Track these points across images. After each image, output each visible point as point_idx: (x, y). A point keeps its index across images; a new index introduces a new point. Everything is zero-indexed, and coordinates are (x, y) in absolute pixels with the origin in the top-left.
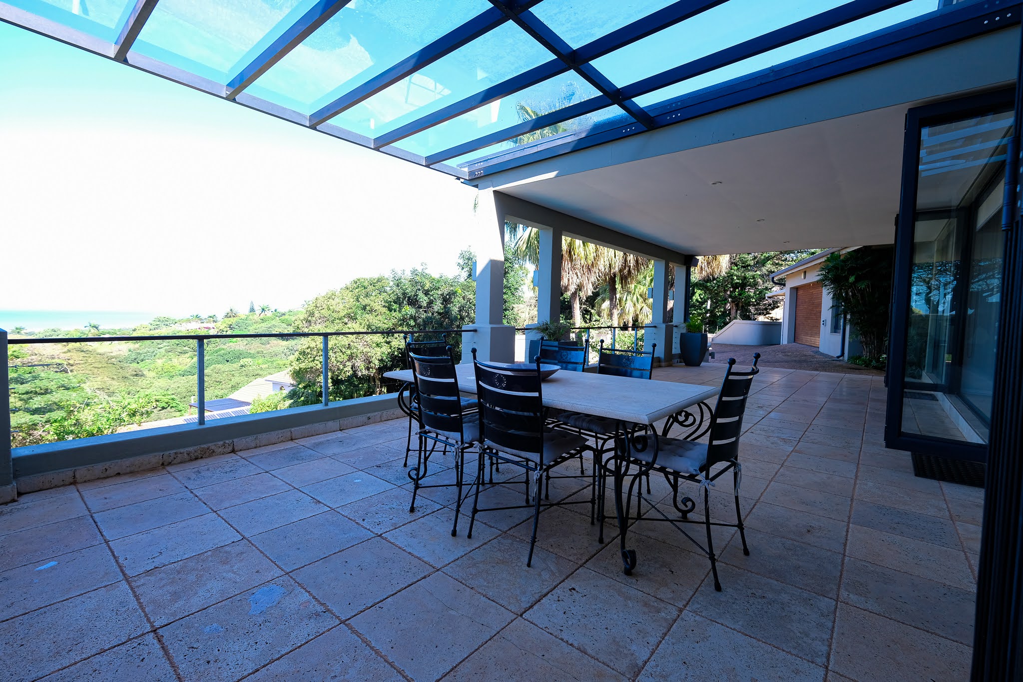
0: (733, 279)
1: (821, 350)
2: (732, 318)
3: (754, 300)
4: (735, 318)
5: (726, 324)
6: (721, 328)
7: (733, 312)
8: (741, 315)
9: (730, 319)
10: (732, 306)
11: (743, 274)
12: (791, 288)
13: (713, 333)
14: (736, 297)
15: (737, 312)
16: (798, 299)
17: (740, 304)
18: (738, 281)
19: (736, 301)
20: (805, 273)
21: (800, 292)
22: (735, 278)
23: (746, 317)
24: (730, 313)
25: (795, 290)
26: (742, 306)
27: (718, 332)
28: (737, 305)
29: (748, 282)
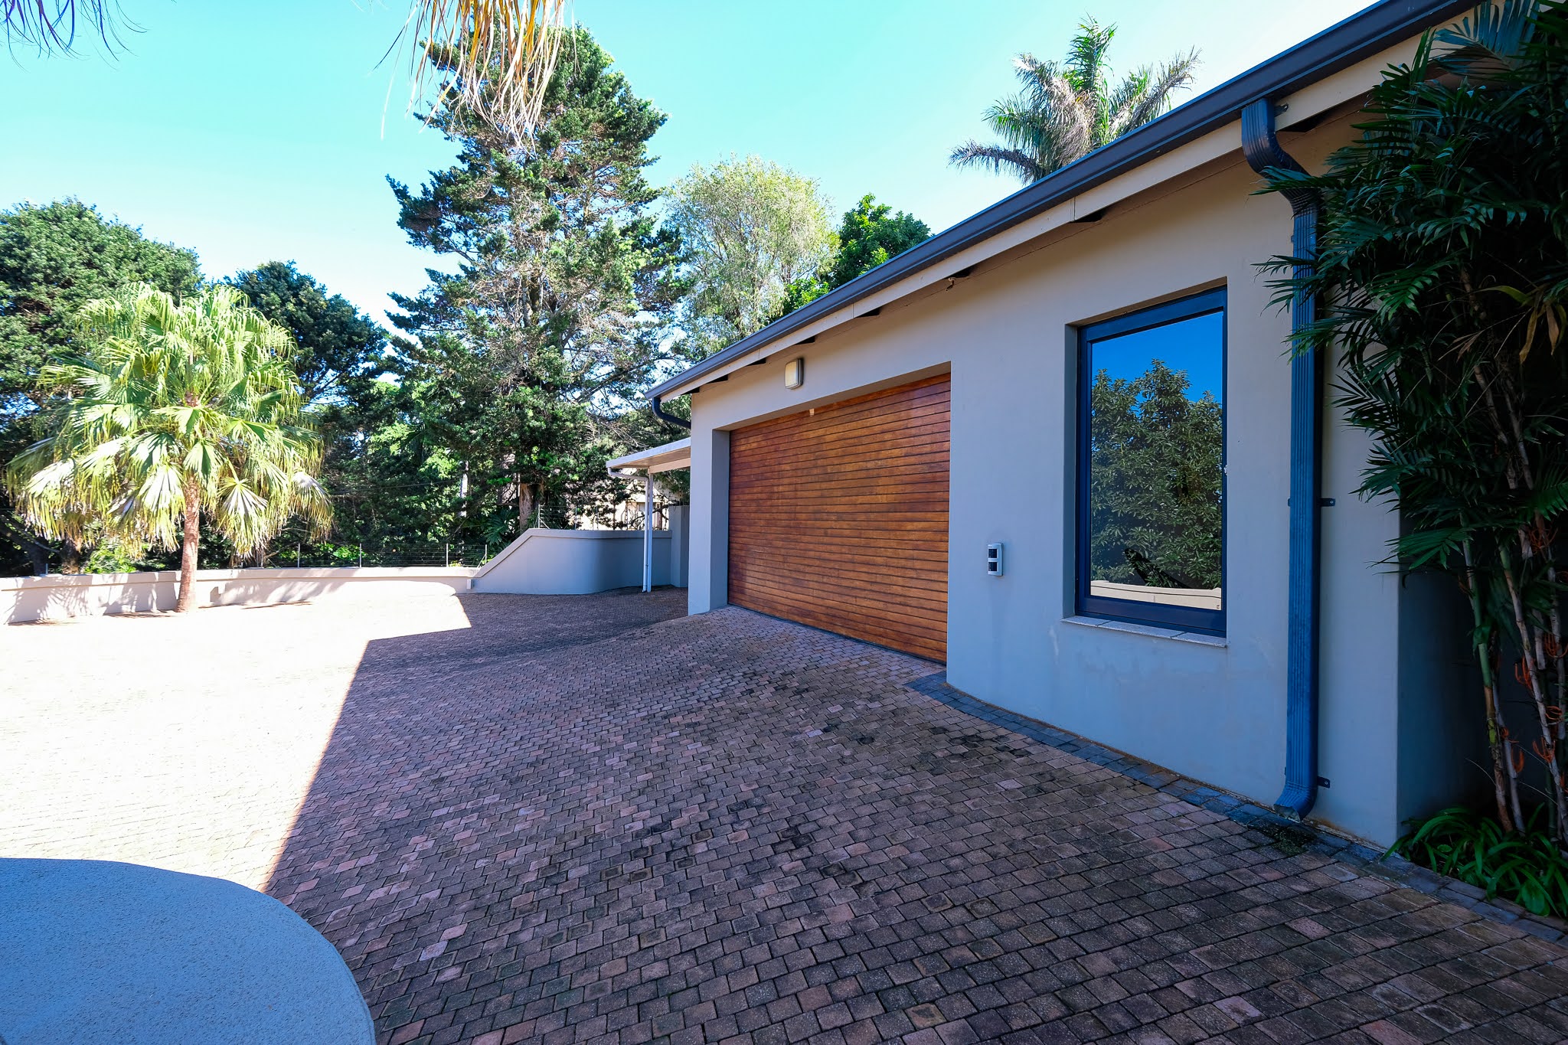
0: (523, 416)
1: (957, 676)
2: (523, 522)
3: (576, 477)
4: (532, 523)
5: (511, 538)
6: (496, 549)
7: (525, 507)
8: (545, 516)
9: (517, 525)
10: (522, 492)
11: (549, 406)
12: (716, 431)
13: (476, 565)
14: (534, 467)
15: (534, 506)
16: (735, 468)
17: (542, 488)
18: (537, 424)
19: (531, 477)
20: (801, 362)
21: (748, 445)
22: (530, 413)
23: (558, 521)
24: (516, 509)
25: (729, 438)
26: (547, 493)
27: (488, 563)
28: (534, 489)
29: (561, 428)
